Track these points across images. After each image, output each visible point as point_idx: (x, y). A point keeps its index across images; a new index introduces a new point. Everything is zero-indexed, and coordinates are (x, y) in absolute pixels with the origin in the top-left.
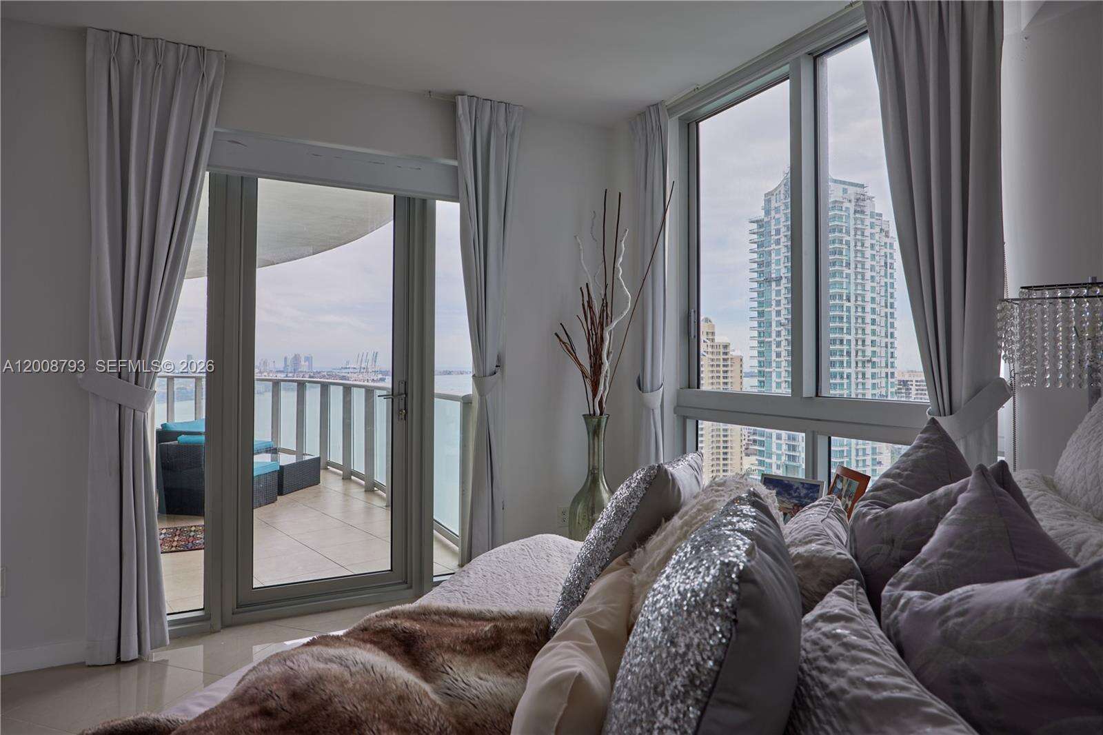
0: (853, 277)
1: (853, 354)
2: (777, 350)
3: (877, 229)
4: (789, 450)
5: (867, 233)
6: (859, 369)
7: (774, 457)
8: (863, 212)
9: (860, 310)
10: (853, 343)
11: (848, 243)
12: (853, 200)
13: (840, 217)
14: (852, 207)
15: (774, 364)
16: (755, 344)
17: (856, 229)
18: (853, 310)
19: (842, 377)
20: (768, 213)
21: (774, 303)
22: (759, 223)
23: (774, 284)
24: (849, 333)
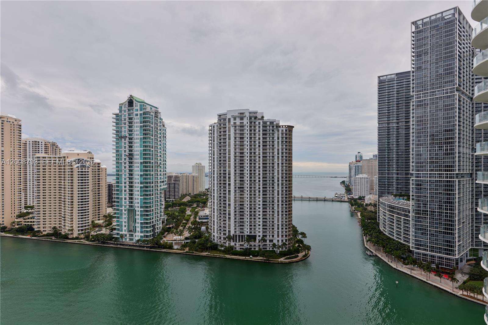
0: (154, 140)
1: (154, 167)
2: (125, 165)
3: (161, 124)
4: (130, 203)
5: (159, 125)
6: (156, 172)
7: (123, 207)
8: (157, 117)
9: (156, 151)
10: (154, 163)
11: (152, 127)
12: (154, 113)
13: (150, 118)
14: (154, 114)
15: (123, 171)
16: (115, 163)
17: (155, 123)
18: (154, 151)
19: (150, 176)
20: (121, 111)
21: (123, 147)
22: (117, 115)
23: (123, 139)
24: (152, 160)
